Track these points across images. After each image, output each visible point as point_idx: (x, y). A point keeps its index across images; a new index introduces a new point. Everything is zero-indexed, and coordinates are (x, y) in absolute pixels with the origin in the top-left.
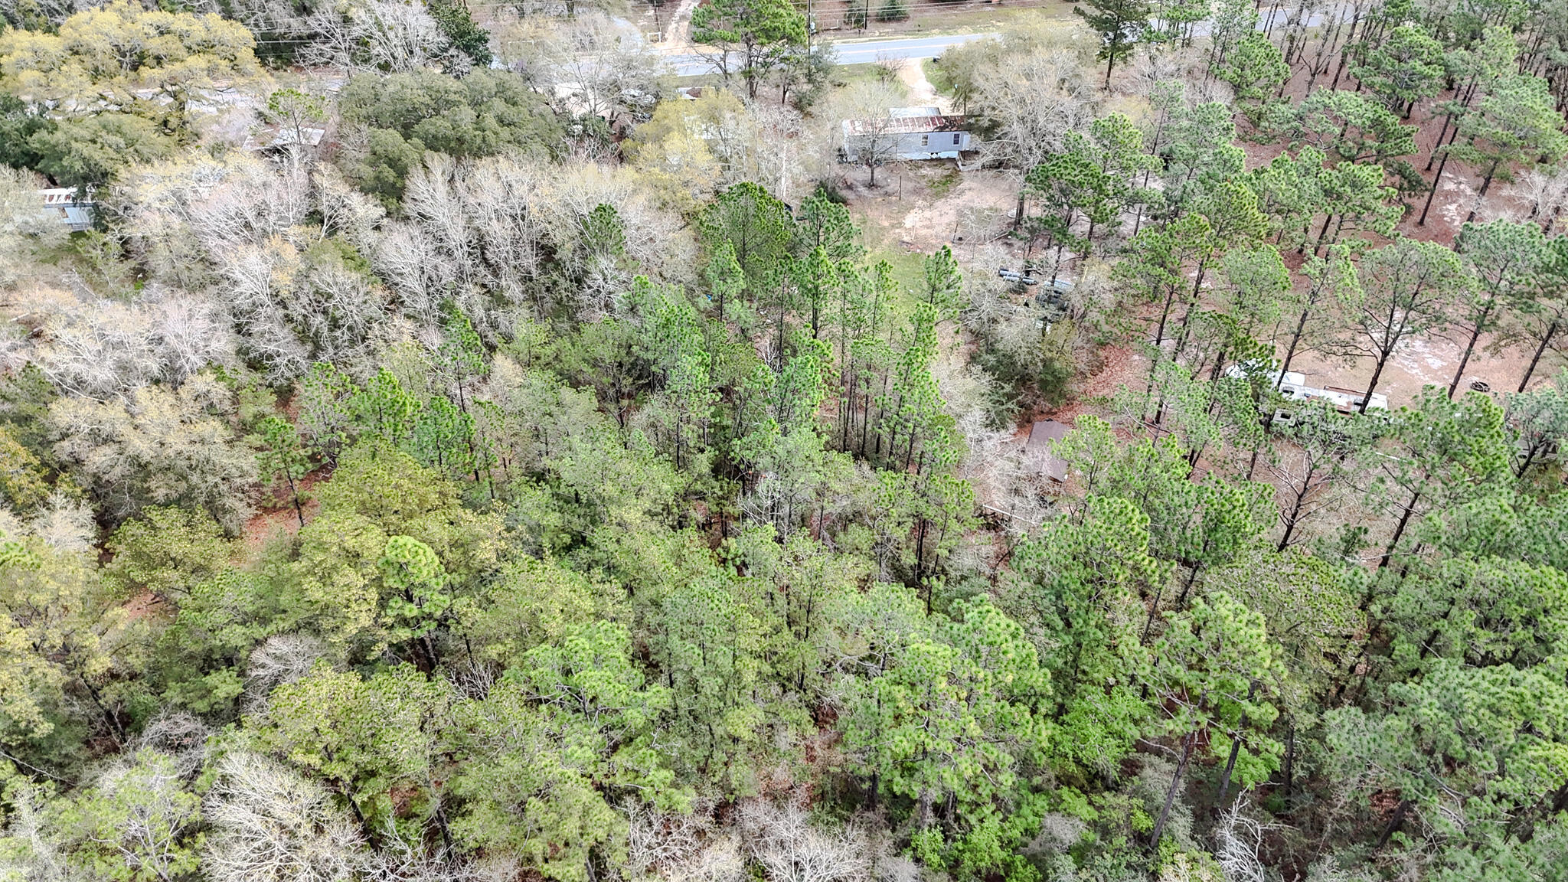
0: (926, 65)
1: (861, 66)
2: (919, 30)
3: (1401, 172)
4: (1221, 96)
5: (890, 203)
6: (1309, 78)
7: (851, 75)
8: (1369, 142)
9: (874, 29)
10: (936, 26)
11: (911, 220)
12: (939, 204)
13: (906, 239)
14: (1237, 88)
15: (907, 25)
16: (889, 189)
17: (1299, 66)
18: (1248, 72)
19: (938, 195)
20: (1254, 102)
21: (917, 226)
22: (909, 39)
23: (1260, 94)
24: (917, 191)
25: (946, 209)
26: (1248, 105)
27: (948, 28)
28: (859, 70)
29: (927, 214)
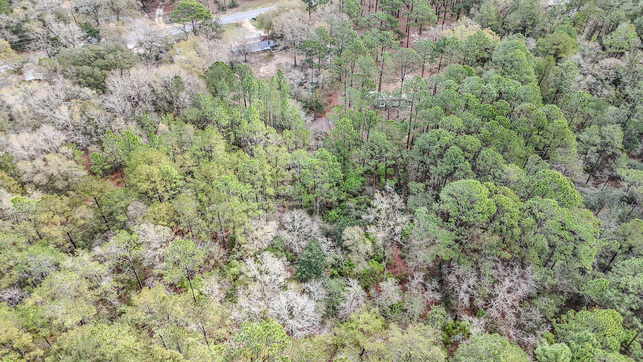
0: (250, 21)
1: (229, 24)
2: (244, 9)
3: (398, 32)
4: (346, 17)
5: (253, 66)
6: (368, 9)
7: (227, 27)
8: (388, 25)
9: (229, 11)
10: (249, 7)
11: (262, 70)
12: (269, 63)
13: (262, 76)
14: (349, 14)
15: (239, 8)
16: (252, 62)
17: (365, 6)
18: (351, 9)
19: (268, 61)
20: (355, 18)
21: (265, 71)
22: (242, 13)
23: (356, 15)
24: (261, 61)
25: (272, 65)
26: (354, 19)
27: (254, 8)
28: (229, 25)
29: (267, 67)
